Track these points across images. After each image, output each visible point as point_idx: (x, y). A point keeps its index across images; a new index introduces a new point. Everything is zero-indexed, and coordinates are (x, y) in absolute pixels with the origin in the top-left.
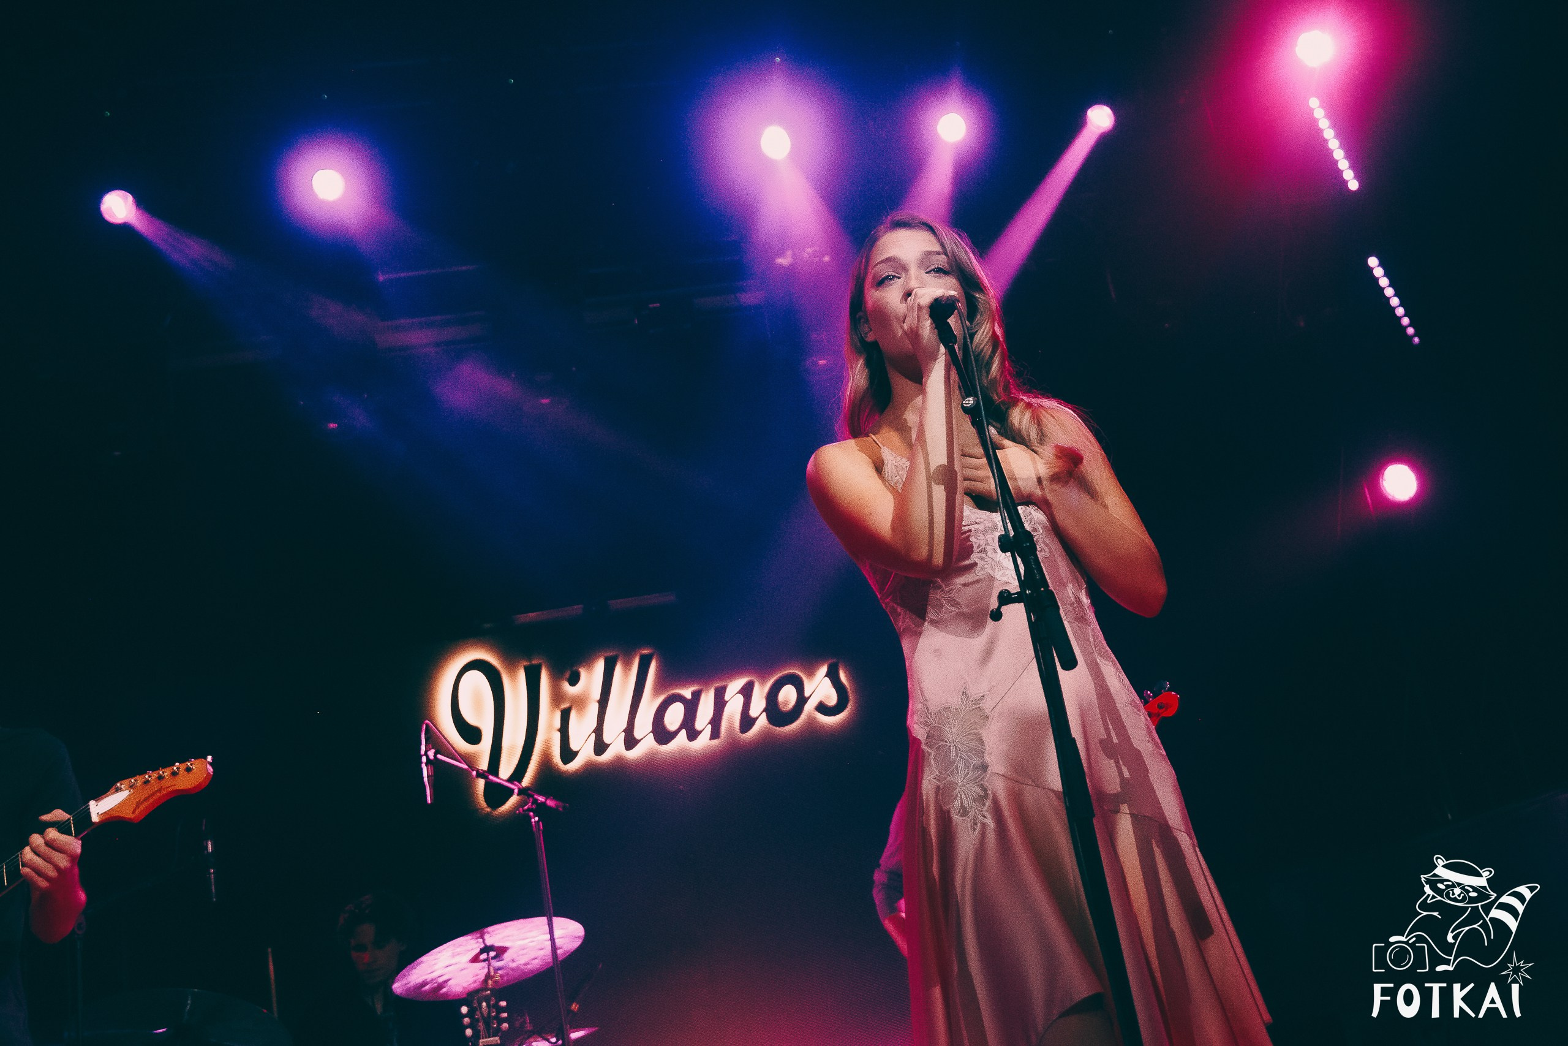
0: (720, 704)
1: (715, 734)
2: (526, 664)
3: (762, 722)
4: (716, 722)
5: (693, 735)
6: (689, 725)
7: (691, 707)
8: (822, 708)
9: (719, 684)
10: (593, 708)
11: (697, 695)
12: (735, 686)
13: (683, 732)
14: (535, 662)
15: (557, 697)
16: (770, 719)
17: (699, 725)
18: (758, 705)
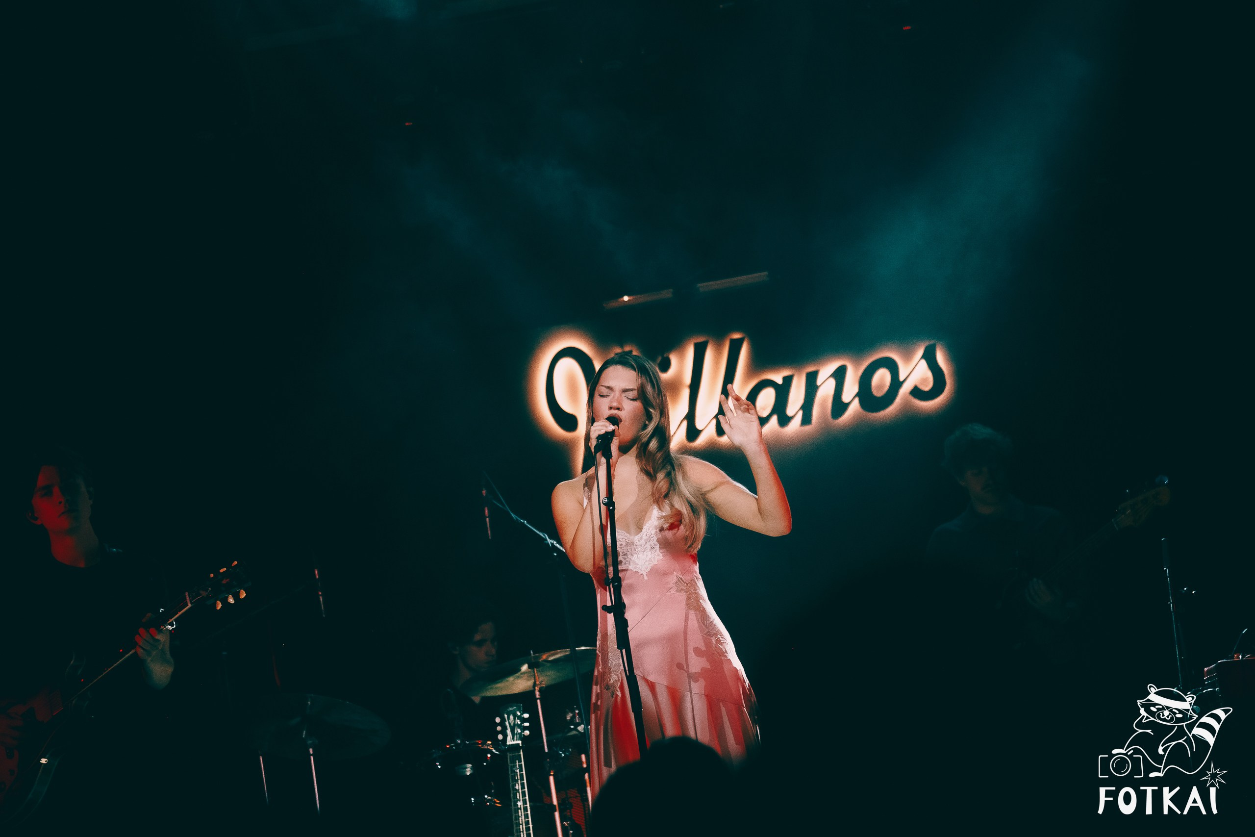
0: (811, 388)
1: (806, 420)
3: (855, 407)
4: (807, 408)
5: (784, 420)
6: (780, 408)
7: (782, 392)
8: (917, 393)
9: (811, 369)
10: (686, 394)
11: (788, 380)
12: (826, 371)
13: (774, 419)
16: (862, 404)
17: (790, 412)
18: (850, 390)
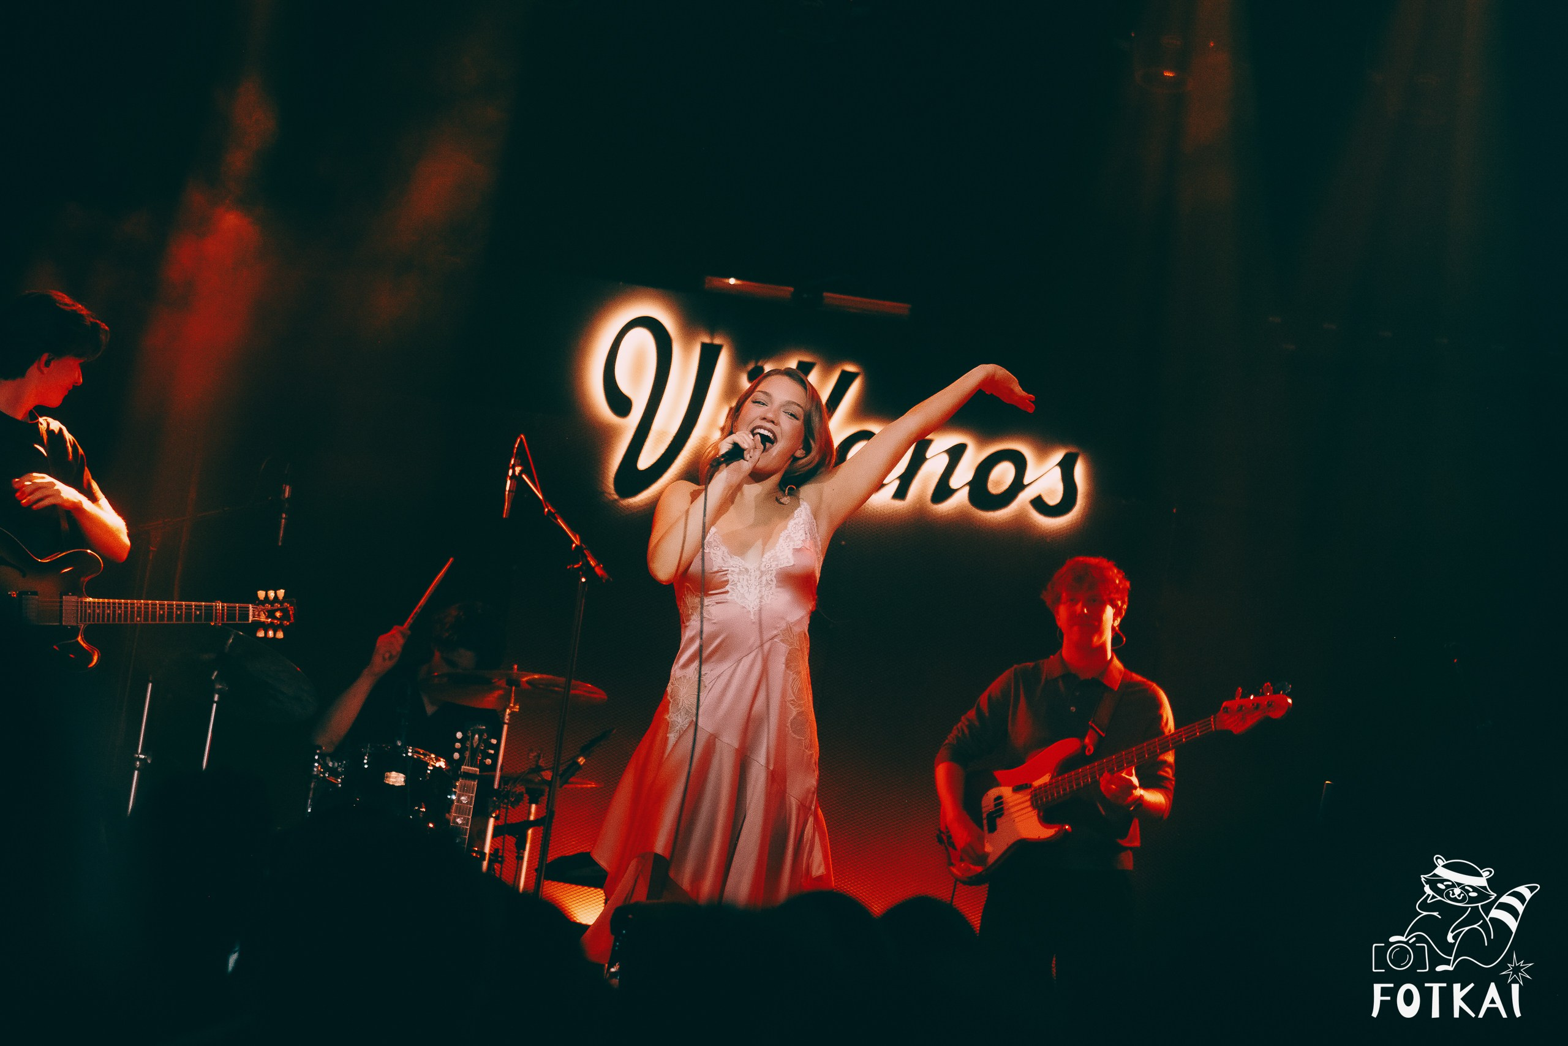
0: (918, 458)
1: (901, 493)
2: (707, 340)
3: (962, 497)
4: (906, 479)
8: (1038, 503)
12: (942, 444)
14: (717, 341)
15: (731, 388)
16: (972, 495)
18: (963, 475)
